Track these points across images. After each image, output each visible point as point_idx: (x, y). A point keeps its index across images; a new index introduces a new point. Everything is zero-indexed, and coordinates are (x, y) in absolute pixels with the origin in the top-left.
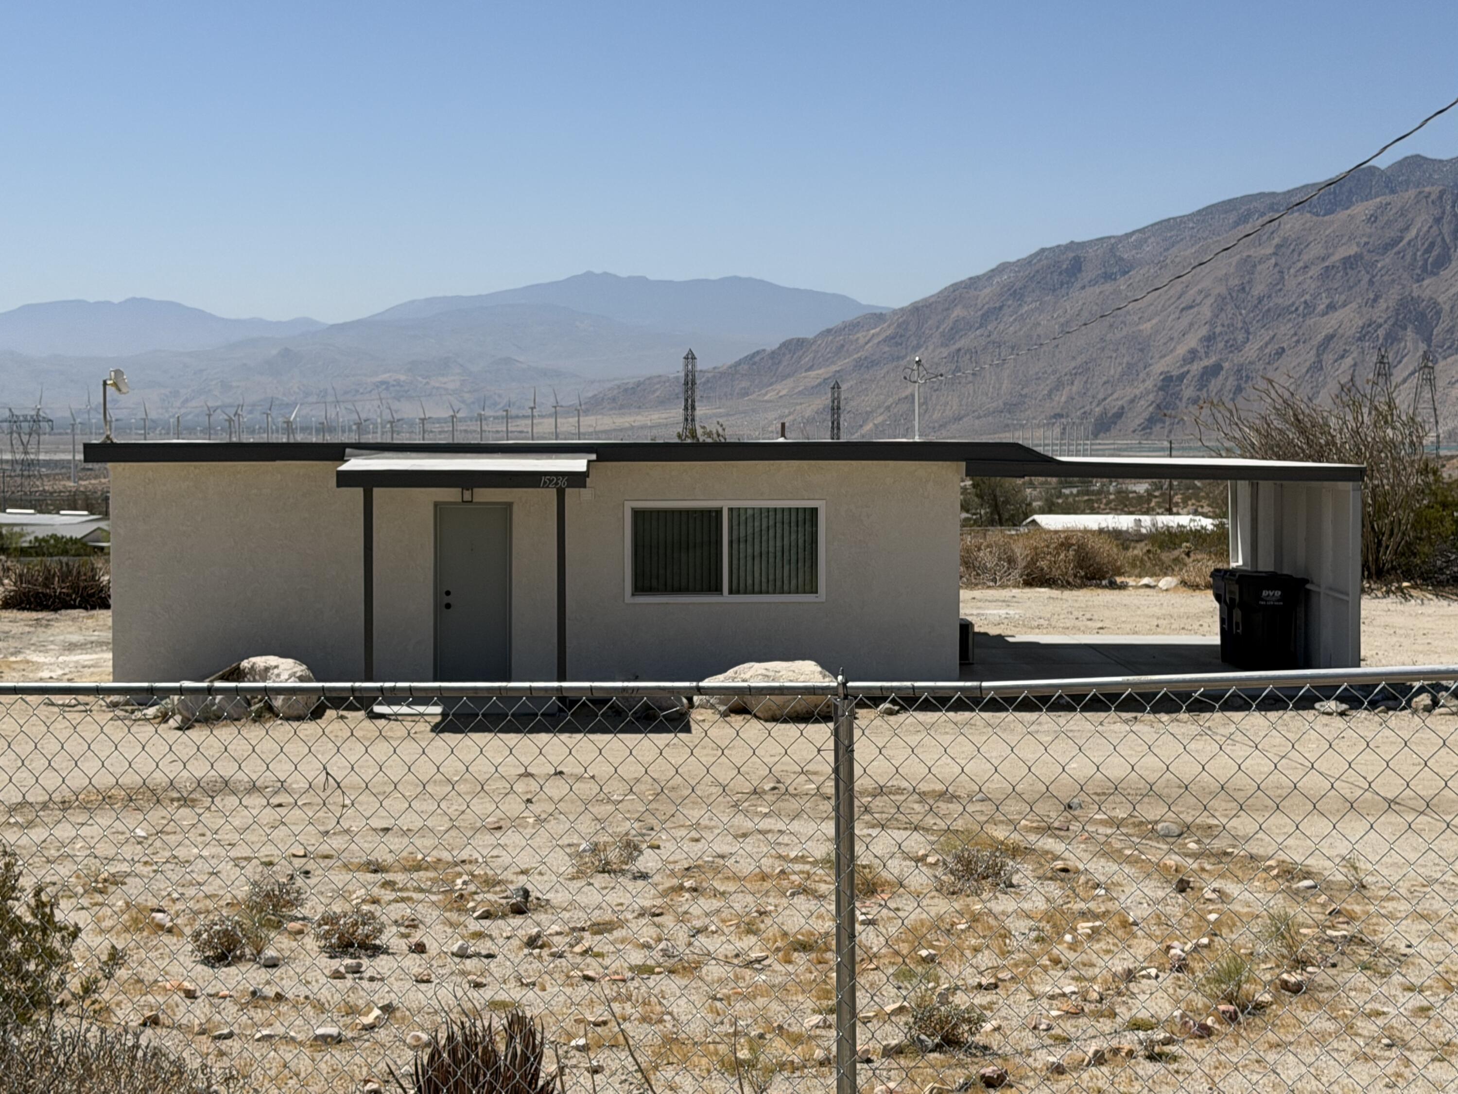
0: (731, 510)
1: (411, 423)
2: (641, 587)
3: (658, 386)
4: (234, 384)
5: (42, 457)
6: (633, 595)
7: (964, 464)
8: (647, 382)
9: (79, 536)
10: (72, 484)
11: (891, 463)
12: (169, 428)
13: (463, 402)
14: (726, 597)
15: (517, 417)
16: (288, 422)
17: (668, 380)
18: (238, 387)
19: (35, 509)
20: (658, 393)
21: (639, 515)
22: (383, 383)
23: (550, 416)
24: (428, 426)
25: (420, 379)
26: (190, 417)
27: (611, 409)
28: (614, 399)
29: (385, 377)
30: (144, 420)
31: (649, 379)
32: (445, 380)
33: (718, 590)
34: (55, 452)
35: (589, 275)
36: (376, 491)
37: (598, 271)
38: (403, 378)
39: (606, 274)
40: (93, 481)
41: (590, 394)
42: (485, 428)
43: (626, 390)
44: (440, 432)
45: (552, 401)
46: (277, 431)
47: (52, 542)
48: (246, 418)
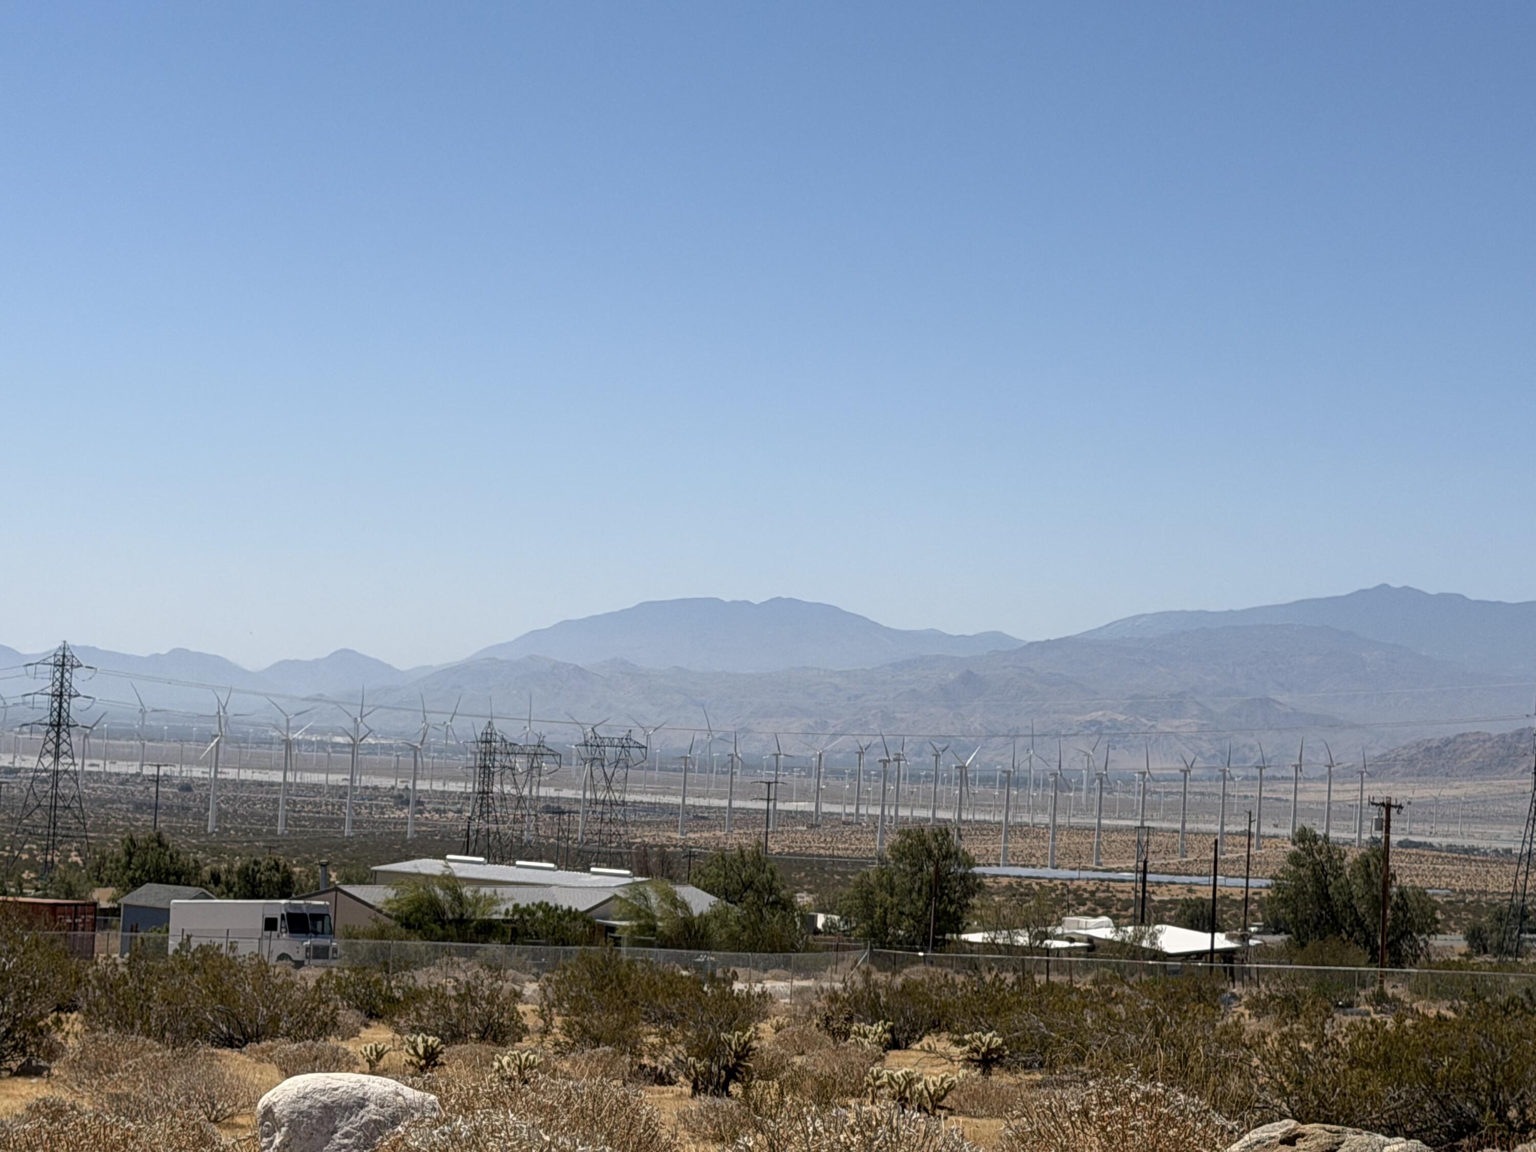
1: (1129, 781)
3: (1475, 746)
4: (898, 715)
5: (630, 798)
8: (1460, 740)
9: (582, 908)
10: (678, 836)
12: (811, 768)
13: (1201, 754)
15: (1274, 778)
16: (962, 768)
17: (1490, 739)
18: (902, 719)
19: (555, 862)
20: (1475, 755)
22: (1093, 723)
23: (1322, 779)
24: (1150, 785)
25: (1144, 720)
26: (838, 756)
27: (1405, 775)
28: (1411, 761)
29: (1097, 715)
30: (777, 755)
31: (1462, 735)
32: (1177, 722)
34: (664, 794)
35: (1384, 588)
37: (1396, 584)
38: (1121, 718)
39: (1406, 588)
40: (706, 834)
41: (1377, 753)
42: (1228, 790)
43: (1428, 749)
44: (1167, 794)
45: (1323, 758)
46: (950, 781)
47: (540, 914)
48: (910, 762)
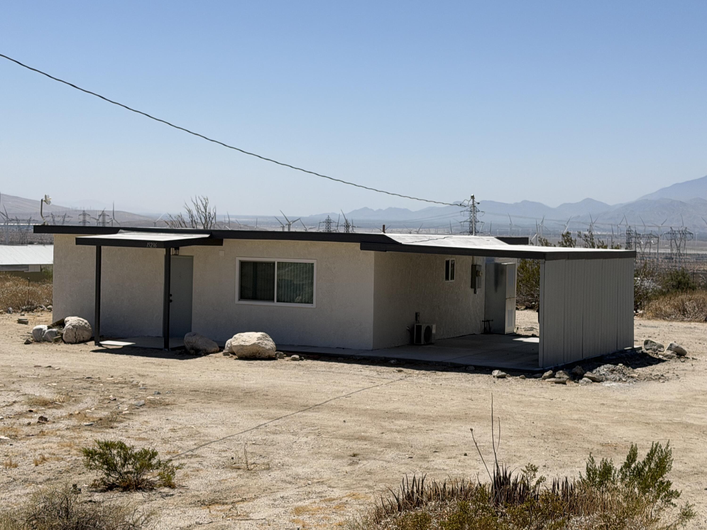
0: (278, 263)
2: (242, 297)
6: (239, 300)
7: (359, 244)
11: (345, 243)
14: (276, 304)
21: (243, 264)
33: (273, 300)
36: (102, 247)
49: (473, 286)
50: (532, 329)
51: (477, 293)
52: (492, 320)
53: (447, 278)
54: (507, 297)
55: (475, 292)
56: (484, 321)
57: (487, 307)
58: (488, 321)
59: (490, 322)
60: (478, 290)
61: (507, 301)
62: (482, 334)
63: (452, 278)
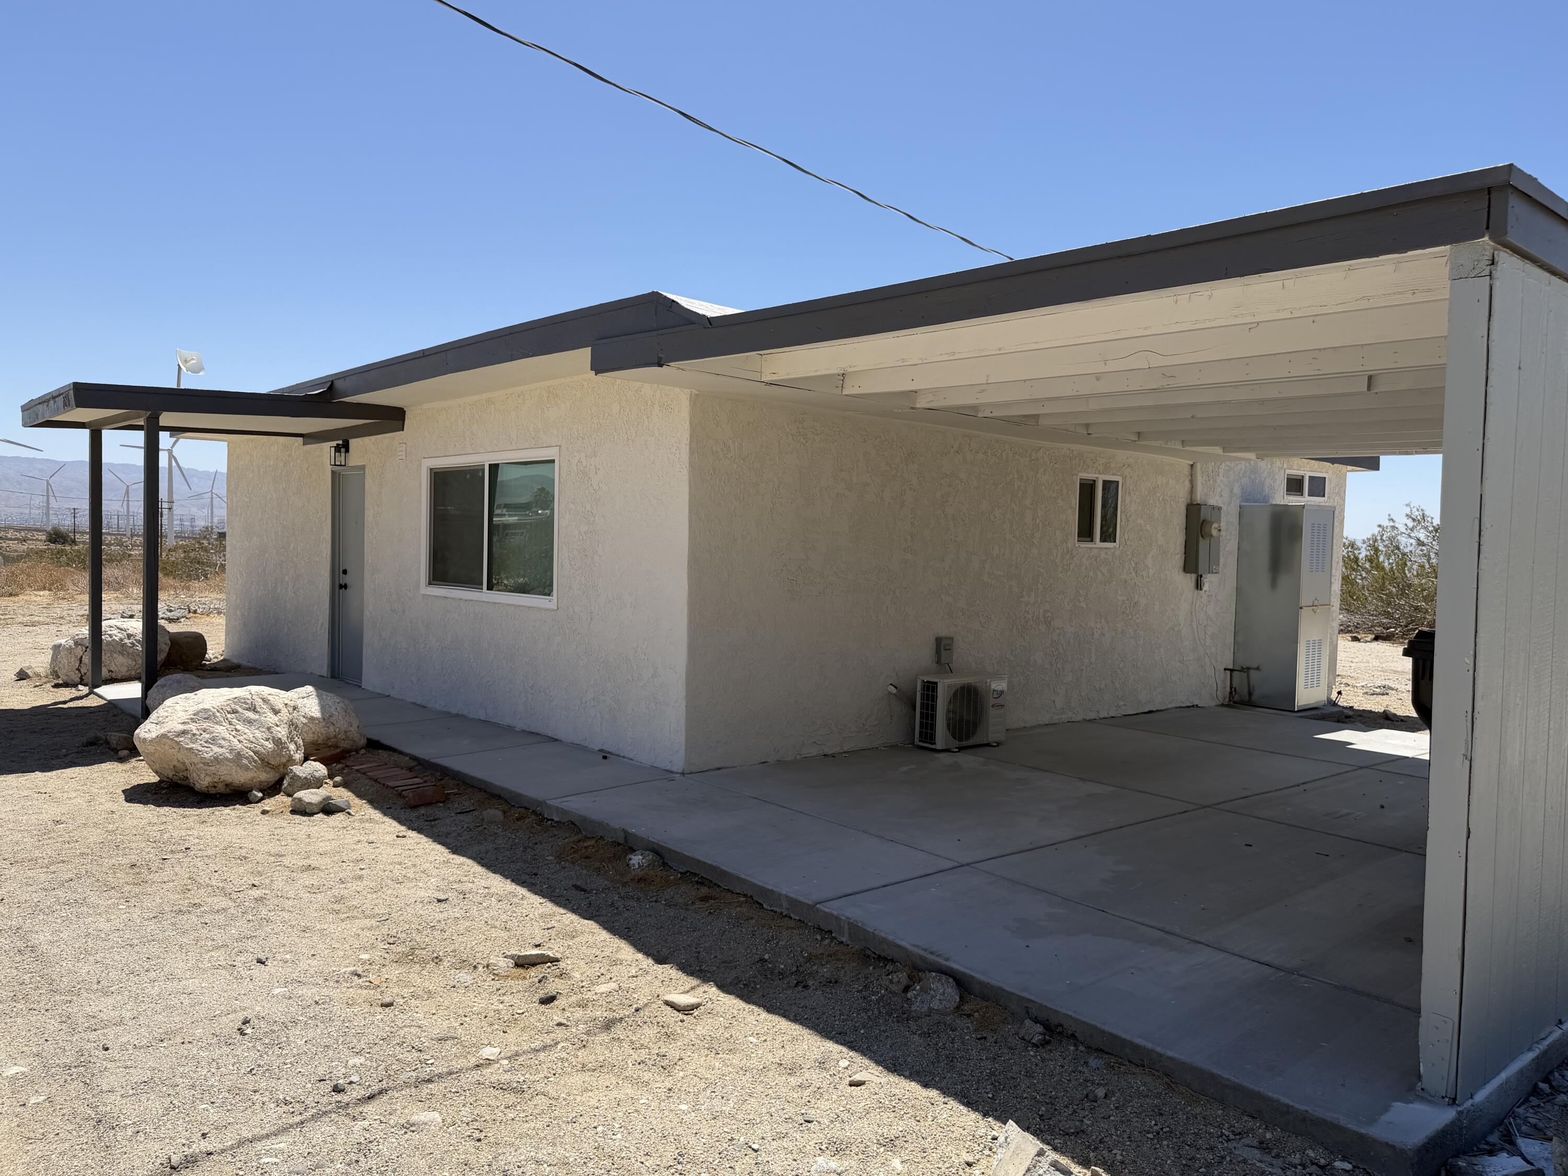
6: (430, 584)
49: (1191, 564)
50: (1385, 691)
51: (1206, 588)
52: (1258, 669)
53: (1086, 533)
54: (1303, 603)
55: (1199, 586)
56: (1231, 671)
57: (1240, 628)
58: (1245, 670)
59: (1252, 672)
60: (1209, 581)
61: (1305, 615)
62: (1223, 705)
63: (1109, 535)
